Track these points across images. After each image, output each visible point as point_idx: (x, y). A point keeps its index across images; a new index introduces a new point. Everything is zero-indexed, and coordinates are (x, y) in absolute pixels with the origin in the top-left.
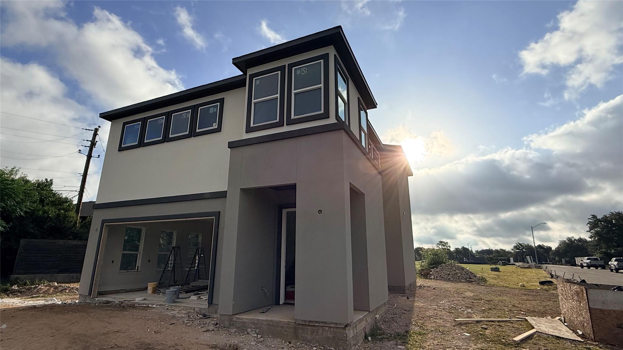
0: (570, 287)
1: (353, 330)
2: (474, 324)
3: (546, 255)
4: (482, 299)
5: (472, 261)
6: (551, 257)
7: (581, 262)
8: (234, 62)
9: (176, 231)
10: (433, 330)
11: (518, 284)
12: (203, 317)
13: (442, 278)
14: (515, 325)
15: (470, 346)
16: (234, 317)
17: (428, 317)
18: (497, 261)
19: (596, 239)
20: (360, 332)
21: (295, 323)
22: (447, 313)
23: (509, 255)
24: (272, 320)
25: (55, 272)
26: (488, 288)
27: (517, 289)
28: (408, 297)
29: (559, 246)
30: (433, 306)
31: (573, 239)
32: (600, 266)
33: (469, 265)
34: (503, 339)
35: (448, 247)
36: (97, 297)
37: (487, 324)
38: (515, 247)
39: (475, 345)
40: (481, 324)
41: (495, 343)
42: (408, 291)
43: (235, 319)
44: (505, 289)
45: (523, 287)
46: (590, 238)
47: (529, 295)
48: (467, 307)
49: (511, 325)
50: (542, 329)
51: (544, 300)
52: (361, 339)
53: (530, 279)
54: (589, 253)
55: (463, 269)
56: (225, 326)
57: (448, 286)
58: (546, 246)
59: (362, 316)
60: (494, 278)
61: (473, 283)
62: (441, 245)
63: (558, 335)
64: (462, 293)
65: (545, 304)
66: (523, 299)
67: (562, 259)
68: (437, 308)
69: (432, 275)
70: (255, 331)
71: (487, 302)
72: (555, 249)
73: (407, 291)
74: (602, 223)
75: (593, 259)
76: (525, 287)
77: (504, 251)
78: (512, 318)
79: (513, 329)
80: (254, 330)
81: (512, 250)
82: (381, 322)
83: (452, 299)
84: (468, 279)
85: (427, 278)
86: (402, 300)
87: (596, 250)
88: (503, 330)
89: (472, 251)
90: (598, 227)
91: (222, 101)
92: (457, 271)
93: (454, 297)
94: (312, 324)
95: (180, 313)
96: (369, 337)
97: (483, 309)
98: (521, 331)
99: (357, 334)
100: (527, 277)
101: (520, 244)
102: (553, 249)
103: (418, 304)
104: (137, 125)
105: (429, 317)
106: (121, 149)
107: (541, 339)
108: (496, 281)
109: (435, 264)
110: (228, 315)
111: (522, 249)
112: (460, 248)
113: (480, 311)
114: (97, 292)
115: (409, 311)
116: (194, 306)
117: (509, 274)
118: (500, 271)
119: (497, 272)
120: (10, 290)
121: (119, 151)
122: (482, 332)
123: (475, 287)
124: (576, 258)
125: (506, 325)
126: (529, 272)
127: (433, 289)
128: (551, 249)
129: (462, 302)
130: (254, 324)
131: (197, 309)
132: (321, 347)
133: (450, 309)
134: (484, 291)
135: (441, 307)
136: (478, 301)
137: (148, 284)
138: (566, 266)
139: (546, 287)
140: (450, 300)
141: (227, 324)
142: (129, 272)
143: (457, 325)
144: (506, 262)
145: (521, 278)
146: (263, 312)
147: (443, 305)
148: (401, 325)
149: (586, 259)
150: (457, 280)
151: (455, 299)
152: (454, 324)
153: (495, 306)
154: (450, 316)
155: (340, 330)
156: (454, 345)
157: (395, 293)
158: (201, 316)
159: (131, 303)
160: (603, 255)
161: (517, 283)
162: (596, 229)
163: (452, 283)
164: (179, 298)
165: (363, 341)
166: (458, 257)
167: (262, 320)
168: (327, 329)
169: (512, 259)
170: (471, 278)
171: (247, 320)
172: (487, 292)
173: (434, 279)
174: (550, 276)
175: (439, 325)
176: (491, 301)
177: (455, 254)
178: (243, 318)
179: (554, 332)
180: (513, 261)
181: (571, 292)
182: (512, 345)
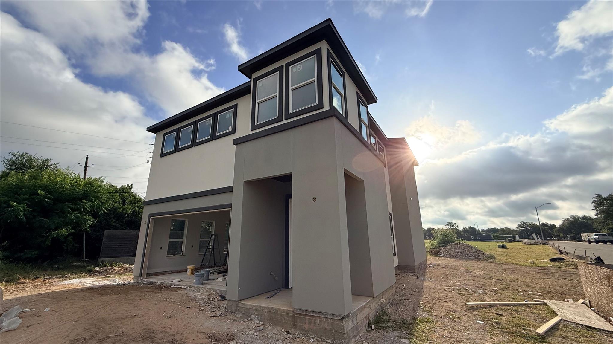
0: (597, 270)
1: (352, 320)
2: (487, 308)
3: (550, 231)
4: (493, 278)
5: (479, 239)
6: (556, 233)
7: (588, 238)
8: (239, 69)
9: (215, 221)
10: (442, 317)
11: (528, 261)
12: (221, 299)
13: (451, 256)
14: (533, 310)
15: (485, 340)
16: (240, 303)
17: (437, 299)
18: (503, 239)
19: (603, 216)
20: (362, 321)
21: (293, 311)
22: (457, 294)
23: (514, 233)
24: (272, 307)
25: (131, 255)
26: (498, 266)
27: (527, 266)
28: (418, 277)
29: (562, 224)
30: (443, 286)
31: (577, 217)
32: (609, 241)
33: (477, 242)
34: (523, 329)
35: (456, 227)
36: (146, 278)
37: (501, 309)
38: (520, 226)
39: (491, 338)
40: (495, 308)
41: (514, 336)
42: (419, 270)
43: (240, 305)
44: (515, 267)
45: (534, 264)
46: (596, 215)
47: (541, 273)
48: (478, 287)
49: (530, 310)
50: (567, 316)
51: (559, 278)
52: (364, 328)
53: (539, 256)
54: (595, 229)
55: (471, 247)
56: (232, 311)
57: (458, 264)
58: (550, 223)
59: (364, 304)
60: (502, 255)
61: (482, 260)
62: (450, 226)
63: (588, 324)
64: (472, 272)
65: (561, 283)
66: (536, 277)
67: (568, 235)
68: (447, 288)
69: (442, 253)
70: (258, 318)
71: (499, 282)
72: (558, 226)
73: (417, 270)
74: (608, 201)
75: (601, 235)
76: (535, 264)
77: (509, 229)
78: (529, 302)
79: (532, 315)
80: (256, 316)
81: (517, 228)
82: (388, 306)
83: (462, 278)
84: (476, 257)
85: (437, 256)
86: (411, 280)
87: (603, 227)
88: (521, 317)
89: (478, 230)
90: (603, 205)
91: (235, 107)
92: (465, 249)
93: (464, 276)
94: (310, 314)
95: (203, 295)
96: (372, 325)
97: (495, 290)
98: (542, 318)
99: (358, 325)
100: (535, 254)
101: (524, 223)
102: (556, 226)
103: (427, 284)
104: (173, 135)
105: (439, 299)
106: (162, 155)
107: (569, 330)
108: (505, 258)
109: (445, 243)
110: (235, 301)
111: (526, 228)
112: (467, 227)
113: (492, 292)
114: (147, 274)
115: (418, 292)
116: (216, 288)
117: (516, 251)
118: (507, 248)
119: (505, 249)
120: (93, 271)
121: (161, 157)
122: (497, 321)
123: (485, 264)
124: (582, 234)
125: (523, 310)
126: (536, 249)
127: (443, 267)
128: (555, 226)
129: (473, 282)
130: (256, 310)
131: (218, 291)
132: (319, 339)
133: (461, 289)
134: (493, 269)
135: (450, 288)
136: (490, 281)
137: (188, 266)
138: (572, 242)
139: (557, 264)
140: (460, 280)
141: (234, 309)
142: (176, 256)
143: (469, 309)
144: (512, 239)
145: (529, 254)
146: (268, 298)
147: (453, 285)
148: (408, 309)
149: (594, 235)
150: (466, 257)
151: (465, 279)
152: (465, 309)
153: (507, 286)
154: (461, 298)
155: (337, 322)
156: (466, 337)
157: (406, 272)
158: (220, 298)
159: (169, 284)
160: (610, 231)
161: (526, 260)
162: (601, 207)
163: (462, 261)
164: (208, 280)
165: (365, 329)
166: (466, 235)
167: (264, 307)
168: (324, 319)
169: (517, 237)
170: (480, 256)
171: (251, 307)
172: (497, 270)
173: (444, 256)
174: (559, 252)
175: (449, 309)
176: (503, 280)
177: (463, 233)
178: (247, 304)
179: (583, 321)
180: (518, 238)
181: (598, 275)
182: (535, 338)
